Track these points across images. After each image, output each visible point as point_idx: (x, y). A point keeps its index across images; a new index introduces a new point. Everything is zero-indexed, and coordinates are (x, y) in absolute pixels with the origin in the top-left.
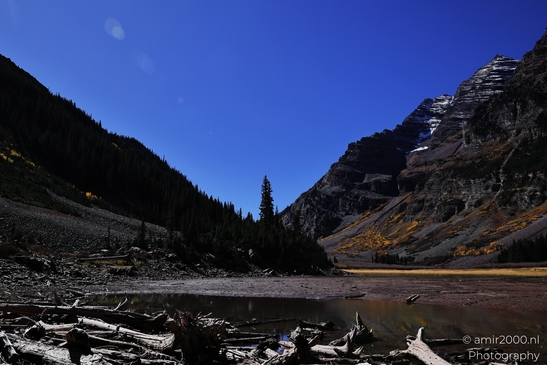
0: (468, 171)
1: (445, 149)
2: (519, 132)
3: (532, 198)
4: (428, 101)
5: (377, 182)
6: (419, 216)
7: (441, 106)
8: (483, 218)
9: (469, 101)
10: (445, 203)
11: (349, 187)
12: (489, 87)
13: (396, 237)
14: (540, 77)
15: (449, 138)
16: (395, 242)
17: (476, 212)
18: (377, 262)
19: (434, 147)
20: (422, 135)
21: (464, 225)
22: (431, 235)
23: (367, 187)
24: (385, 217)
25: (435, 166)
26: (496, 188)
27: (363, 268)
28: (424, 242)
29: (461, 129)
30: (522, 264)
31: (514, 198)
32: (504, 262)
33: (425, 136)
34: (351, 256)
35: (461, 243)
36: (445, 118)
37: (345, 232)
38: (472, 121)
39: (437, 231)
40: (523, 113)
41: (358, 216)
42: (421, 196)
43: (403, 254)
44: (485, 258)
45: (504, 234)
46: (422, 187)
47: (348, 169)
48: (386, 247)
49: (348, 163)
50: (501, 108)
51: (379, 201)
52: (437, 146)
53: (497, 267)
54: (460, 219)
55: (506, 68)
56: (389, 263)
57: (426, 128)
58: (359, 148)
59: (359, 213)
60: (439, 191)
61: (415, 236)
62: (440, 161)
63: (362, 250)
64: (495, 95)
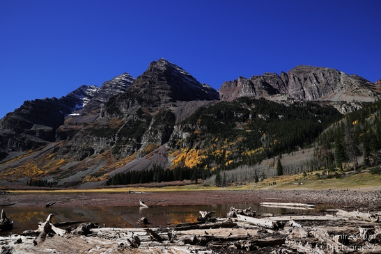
0: (100, 132)
1: (89, 118)
2: (128, 115)
3: (128, 151)
4: (85, 87)
5: (41, 131)
6: (66, 156)
7: (92, 92)
8: (103, 160)
9: (107, 93)
10: (83, 149)
11: (19, 132)
12: (119, 88)
13: (47, 168)
14: (142, 90)
15: (93, 111)
16: (47, 172)
17: (100, 156)
18: (30, 185)
19: (83, 115)
20: (77, 106)
21: (92, 164)
22: (71, 168)
23: (33, 133)
24: (42, 155)
25: (81, 126)
26: (112, 144)
27: (19, 189)
28: (67, 172)
29: (100, 108)
30: (118, 186)
31: (120, 150)
32: (109, 185)
33: (79, 107)
34: (11, 181)
35: (88, 174)
36: (93, 99)
37: (8, 164)
38: (107, 104)
39: (76, 166)
40: (132, 106)
41: (21, 153)
42: (70, 144)
43: (50, 180)
44: (100, 183)
45: (112, 169)
46: (71, 137)
47: (21, 118)
48: (40, 175)
49: (22, 115)
50: (122, 101)
51: (40, 144)
52: (85, 114)
53: (105, 188)
54: (90, 160)
55: (128, 81)
56: (40, 186)
57: (81, 102)
58: (32, 105)
59: (23, 150)
60: (81, 142)
61: (61, 168)
62: (85, 124)
63: (21, 177)
64: (121, 93)
